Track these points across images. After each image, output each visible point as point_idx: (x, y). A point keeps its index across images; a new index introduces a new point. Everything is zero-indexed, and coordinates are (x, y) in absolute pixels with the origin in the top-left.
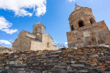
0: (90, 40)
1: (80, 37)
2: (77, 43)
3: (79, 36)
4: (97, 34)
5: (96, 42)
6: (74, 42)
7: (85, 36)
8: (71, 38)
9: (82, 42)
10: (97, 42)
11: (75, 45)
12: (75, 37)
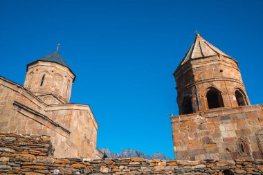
0: (234, 147)
1: (210, 137)
2: (201, 154)
3: (208, 133)
4: (253, 134)
5: (249, 155)
6: (192, 149)
7: (225, 135)
8: (187, 135)
9: (217, 150)
10: (251, 154)
11: (196, 157)
12: (196, 134)
